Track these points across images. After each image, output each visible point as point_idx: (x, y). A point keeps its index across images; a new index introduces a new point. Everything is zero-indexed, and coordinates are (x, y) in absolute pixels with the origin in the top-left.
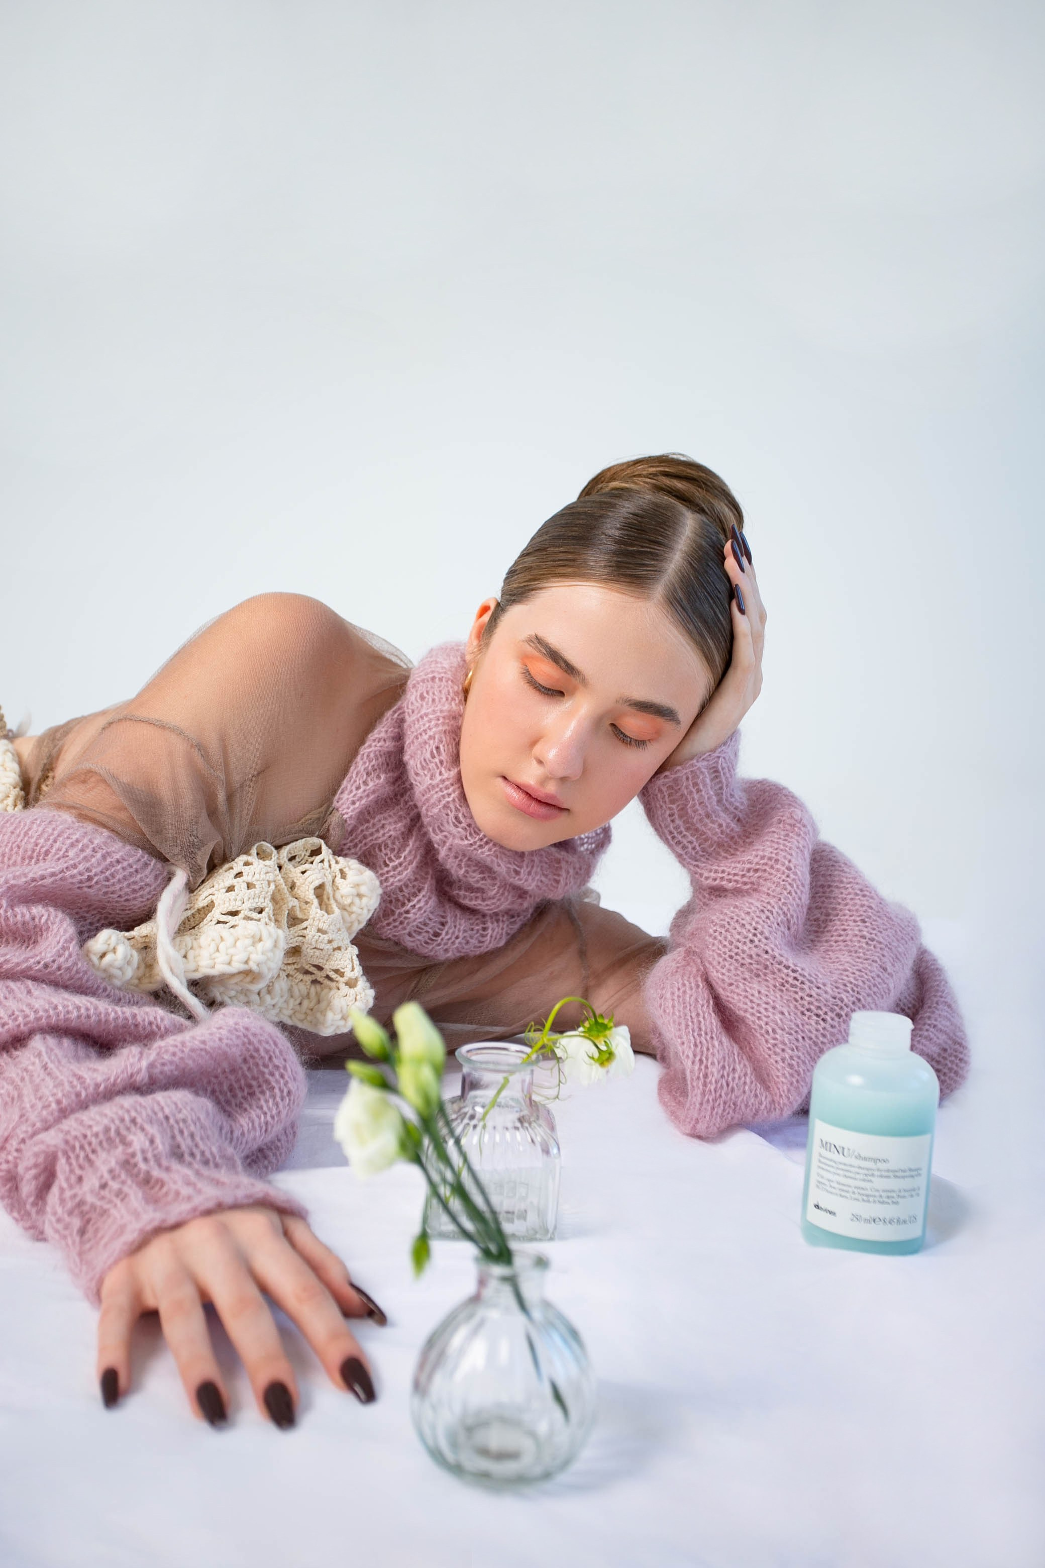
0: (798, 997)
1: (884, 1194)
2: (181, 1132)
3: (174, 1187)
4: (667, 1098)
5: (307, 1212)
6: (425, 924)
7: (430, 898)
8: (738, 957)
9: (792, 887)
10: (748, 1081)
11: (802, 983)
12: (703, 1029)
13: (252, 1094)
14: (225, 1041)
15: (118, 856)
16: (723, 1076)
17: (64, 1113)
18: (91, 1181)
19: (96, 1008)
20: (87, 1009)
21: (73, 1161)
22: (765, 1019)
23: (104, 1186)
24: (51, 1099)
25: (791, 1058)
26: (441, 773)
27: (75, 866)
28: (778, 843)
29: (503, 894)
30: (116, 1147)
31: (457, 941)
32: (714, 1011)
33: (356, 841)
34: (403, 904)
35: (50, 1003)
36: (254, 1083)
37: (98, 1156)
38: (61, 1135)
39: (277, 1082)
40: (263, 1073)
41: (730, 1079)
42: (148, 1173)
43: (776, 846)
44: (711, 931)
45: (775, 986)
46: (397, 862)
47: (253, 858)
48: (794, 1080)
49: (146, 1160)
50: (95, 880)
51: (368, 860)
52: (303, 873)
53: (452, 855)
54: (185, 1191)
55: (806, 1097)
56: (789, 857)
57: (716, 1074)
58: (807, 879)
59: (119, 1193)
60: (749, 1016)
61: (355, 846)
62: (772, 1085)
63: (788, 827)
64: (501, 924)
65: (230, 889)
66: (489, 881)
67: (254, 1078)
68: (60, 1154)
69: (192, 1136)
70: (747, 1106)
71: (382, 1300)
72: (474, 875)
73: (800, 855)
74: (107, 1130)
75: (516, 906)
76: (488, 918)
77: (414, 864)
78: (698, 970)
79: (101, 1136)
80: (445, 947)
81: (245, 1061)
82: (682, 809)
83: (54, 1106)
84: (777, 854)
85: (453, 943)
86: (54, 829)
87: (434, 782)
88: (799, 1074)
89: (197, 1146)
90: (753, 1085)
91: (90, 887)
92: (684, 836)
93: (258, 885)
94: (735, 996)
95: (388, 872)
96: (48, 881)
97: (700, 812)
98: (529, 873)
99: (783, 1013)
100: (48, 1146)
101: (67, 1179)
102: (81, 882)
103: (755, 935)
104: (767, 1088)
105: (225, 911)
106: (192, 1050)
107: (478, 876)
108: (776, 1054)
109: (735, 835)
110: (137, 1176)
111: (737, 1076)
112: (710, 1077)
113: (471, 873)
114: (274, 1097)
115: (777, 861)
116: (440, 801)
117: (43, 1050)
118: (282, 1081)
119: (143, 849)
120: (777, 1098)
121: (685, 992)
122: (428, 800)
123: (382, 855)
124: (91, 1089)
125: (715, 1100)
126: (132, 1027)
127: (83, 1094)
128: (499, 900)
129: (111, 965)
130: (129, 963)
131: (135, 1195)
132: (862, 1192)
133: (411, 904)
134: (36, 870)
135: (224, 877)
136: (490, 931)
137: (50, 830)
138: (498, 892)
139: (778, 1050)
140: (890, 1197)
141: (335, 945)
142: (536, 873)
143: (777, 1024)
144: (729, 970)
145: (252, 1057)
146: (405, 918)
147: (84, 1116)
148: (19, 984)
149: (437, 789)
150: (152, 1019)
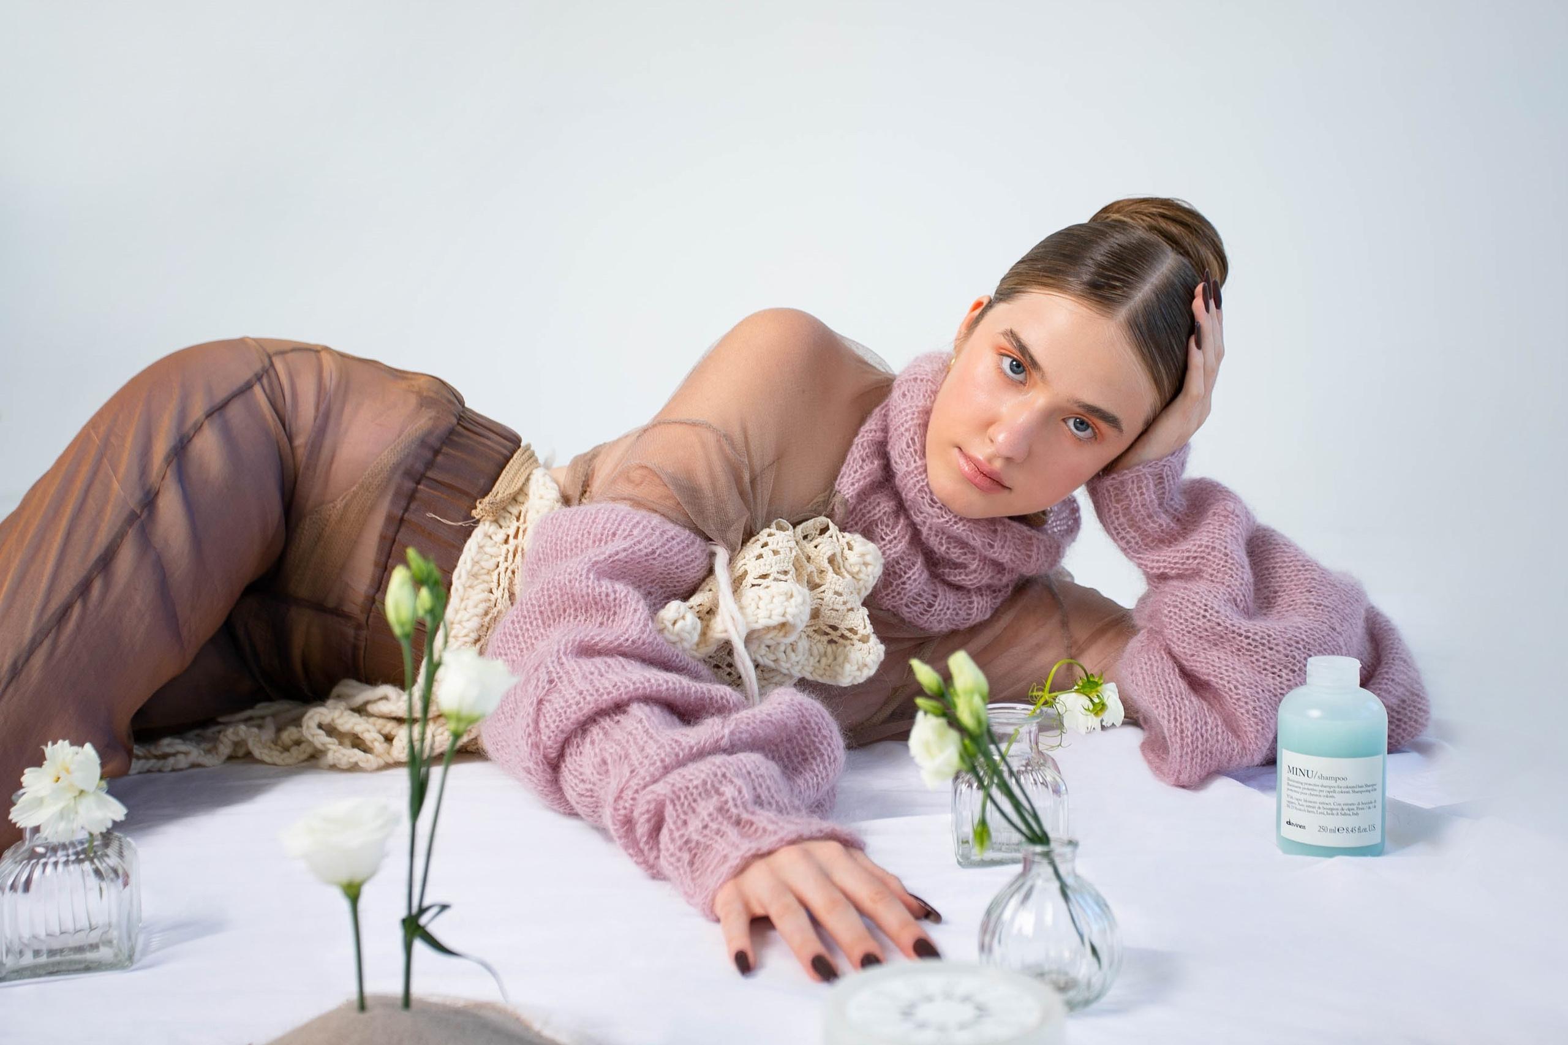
0: (1253, 659)
1: (1345, 807)
2: (761, 786)
3: (761, 825)
4: (1151, 756)
5: (865, 844)
6: (920, 595)
7: (923, 571)
8: (1195, 632)
9: (1232, 570)
10: (1220, 731)
11: (1256, 647)
12: (1173, 692)
13: (806, 760)
14: (786, 714)
15: (672, 533)
16: (1197, 729)
17: (667, 770)
18: (695, 824)
19: (680, 683)
20: (674, 683)
21: (678, 807)
22: (1226, 678)
23: (705, 827)
24: (655, 758)
25: (1254, 708)
26: (915, 461)
27: (639, 542)
28: (1214, 533)
29: (983, 569)
30: (712, 797)
31: (948, 612)
32: (1180, 677)
33: (857, 519)
34: (901, 576)
35: (645, 677)
36: (807, 751)
37: (698, 805)
38: (669, 787)
39: (826, 749)
40: (814, 742)
41: (1203, 731)
42: (739, 815)
43: (1212, 535)
44: (1166, 612)
45: (1232, 652)
46: (892, 536)
47: (773, 530)
48: (1259, 728)
49: (736, 805)
50: (658, 553)
51: (868, 534)
52: (816, 547)
53: (933, 533)
54: (771, 827)
55: (1273, 742)
56: (1224, 544)
57: (1190, 728)
58: (1246, 561)
59: (718, 832)
60: (1212, 679)
61: (856, 524)
62: (1242, 734)
63: (1222, 519)
64: (985, 597)
65: (760, 556)
66: (969, 556)
67: (806, 746)
68: (668, 802)
69: (769, 789)
70: (1221, 753)
71: (935, 904)
72: (955, 550)
73: (1234, 542)
74: (705, 783)
75: (996, 582)
76: (973, 593)
77: (907, 537)
78: (1161, 646)
79: (700, 789)
80: (939, 618)
81: (799, 732)
82: (1127, 508)
83: (659, 764)
84: (1213, 542)
85: (945, 614)
86: (617, 516)
87: (910, 469)
88: (1263, 722)
89: (772, 797)
90: (1225, 734)
91: (654, 559)
92: (1128, 532)
93: (782, 551)
94: (1198, 664)
95: (885, 545)
96: (622, 555)
97: (1142, 513)
98: (1003, 547)
99: (1242, 673)
100: (658, 795)
101: (675, 823)
102: (647, 555)
103: (1206, 610)
104: (1238, 737)
105: (758, 574)
106: (762, 722)
107: (958, 551)
108: (1241, 707)
109: (1175, 533)
110: (730, 817)
111: (1209, 728)
112: (1186, 732)
113: (952, 550)
114: (823, 762)
115: (1213, 548)
116: (915, 486)
117: (644, 717)
118: (829, 749)
119: (690, 529)
120: (1247, 745)
121: (1151, 665)
122: (905, 485)
123: (878, 531)
124: (687, 750)
125: (1193, 751)
126: (708, 701)
127: (681, 755)
128: (980, 574)
129: (682, 630)
130: (694, 629)
131: (732, 833)
132: (1325, 806)
133: (907, 576)
134: (611, 548)
135: (753, 548)
136: (976, 604)
137: (614, 516)
138: (978, 565)
139: (1242, 704)
140: (1351, 810)
141: (849, 606)
142: (1009, 547)
143: (1238, 681)
144: (1189, 644)
145: (805, 728)
146: (902, 589)
147: (683, 771)
148: (614, 660)
149: (913, 475)
150: (722, 694)
